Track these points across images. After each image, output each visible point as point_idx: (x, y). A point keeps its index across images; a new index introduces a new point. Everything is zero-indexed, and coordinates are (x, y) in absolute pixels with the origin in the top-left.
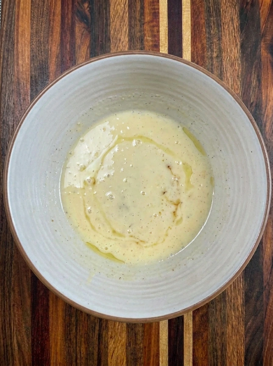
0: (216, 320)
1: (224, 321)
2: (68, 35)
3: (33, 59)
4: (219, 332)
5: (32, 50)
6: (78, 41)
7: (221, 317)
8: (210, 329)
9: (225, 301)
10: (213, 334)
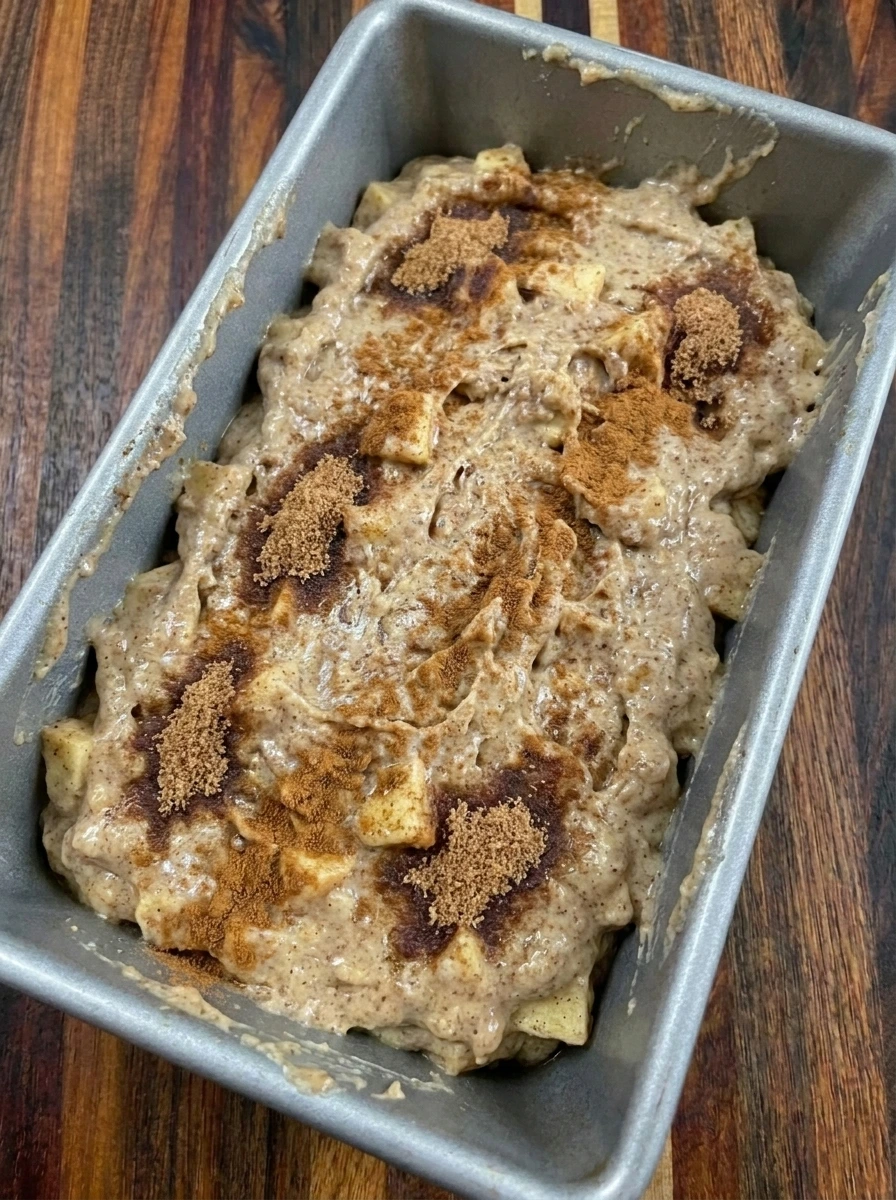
0: (767, 1057)
1: (801, 1063)
2: (209, 90)
3: (81, 159)
4: (781, 1109)
5: (80, 138)
6: (240, 108)
7: (786, 1046)
8: (744, 1100)
9: (798, 977)
10: (759, 1118)
